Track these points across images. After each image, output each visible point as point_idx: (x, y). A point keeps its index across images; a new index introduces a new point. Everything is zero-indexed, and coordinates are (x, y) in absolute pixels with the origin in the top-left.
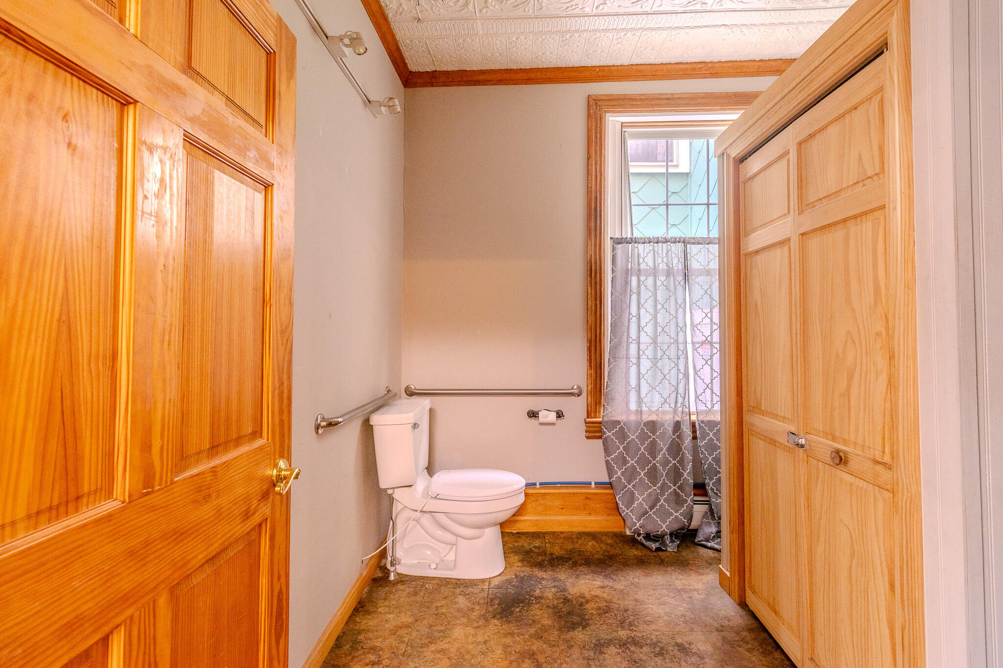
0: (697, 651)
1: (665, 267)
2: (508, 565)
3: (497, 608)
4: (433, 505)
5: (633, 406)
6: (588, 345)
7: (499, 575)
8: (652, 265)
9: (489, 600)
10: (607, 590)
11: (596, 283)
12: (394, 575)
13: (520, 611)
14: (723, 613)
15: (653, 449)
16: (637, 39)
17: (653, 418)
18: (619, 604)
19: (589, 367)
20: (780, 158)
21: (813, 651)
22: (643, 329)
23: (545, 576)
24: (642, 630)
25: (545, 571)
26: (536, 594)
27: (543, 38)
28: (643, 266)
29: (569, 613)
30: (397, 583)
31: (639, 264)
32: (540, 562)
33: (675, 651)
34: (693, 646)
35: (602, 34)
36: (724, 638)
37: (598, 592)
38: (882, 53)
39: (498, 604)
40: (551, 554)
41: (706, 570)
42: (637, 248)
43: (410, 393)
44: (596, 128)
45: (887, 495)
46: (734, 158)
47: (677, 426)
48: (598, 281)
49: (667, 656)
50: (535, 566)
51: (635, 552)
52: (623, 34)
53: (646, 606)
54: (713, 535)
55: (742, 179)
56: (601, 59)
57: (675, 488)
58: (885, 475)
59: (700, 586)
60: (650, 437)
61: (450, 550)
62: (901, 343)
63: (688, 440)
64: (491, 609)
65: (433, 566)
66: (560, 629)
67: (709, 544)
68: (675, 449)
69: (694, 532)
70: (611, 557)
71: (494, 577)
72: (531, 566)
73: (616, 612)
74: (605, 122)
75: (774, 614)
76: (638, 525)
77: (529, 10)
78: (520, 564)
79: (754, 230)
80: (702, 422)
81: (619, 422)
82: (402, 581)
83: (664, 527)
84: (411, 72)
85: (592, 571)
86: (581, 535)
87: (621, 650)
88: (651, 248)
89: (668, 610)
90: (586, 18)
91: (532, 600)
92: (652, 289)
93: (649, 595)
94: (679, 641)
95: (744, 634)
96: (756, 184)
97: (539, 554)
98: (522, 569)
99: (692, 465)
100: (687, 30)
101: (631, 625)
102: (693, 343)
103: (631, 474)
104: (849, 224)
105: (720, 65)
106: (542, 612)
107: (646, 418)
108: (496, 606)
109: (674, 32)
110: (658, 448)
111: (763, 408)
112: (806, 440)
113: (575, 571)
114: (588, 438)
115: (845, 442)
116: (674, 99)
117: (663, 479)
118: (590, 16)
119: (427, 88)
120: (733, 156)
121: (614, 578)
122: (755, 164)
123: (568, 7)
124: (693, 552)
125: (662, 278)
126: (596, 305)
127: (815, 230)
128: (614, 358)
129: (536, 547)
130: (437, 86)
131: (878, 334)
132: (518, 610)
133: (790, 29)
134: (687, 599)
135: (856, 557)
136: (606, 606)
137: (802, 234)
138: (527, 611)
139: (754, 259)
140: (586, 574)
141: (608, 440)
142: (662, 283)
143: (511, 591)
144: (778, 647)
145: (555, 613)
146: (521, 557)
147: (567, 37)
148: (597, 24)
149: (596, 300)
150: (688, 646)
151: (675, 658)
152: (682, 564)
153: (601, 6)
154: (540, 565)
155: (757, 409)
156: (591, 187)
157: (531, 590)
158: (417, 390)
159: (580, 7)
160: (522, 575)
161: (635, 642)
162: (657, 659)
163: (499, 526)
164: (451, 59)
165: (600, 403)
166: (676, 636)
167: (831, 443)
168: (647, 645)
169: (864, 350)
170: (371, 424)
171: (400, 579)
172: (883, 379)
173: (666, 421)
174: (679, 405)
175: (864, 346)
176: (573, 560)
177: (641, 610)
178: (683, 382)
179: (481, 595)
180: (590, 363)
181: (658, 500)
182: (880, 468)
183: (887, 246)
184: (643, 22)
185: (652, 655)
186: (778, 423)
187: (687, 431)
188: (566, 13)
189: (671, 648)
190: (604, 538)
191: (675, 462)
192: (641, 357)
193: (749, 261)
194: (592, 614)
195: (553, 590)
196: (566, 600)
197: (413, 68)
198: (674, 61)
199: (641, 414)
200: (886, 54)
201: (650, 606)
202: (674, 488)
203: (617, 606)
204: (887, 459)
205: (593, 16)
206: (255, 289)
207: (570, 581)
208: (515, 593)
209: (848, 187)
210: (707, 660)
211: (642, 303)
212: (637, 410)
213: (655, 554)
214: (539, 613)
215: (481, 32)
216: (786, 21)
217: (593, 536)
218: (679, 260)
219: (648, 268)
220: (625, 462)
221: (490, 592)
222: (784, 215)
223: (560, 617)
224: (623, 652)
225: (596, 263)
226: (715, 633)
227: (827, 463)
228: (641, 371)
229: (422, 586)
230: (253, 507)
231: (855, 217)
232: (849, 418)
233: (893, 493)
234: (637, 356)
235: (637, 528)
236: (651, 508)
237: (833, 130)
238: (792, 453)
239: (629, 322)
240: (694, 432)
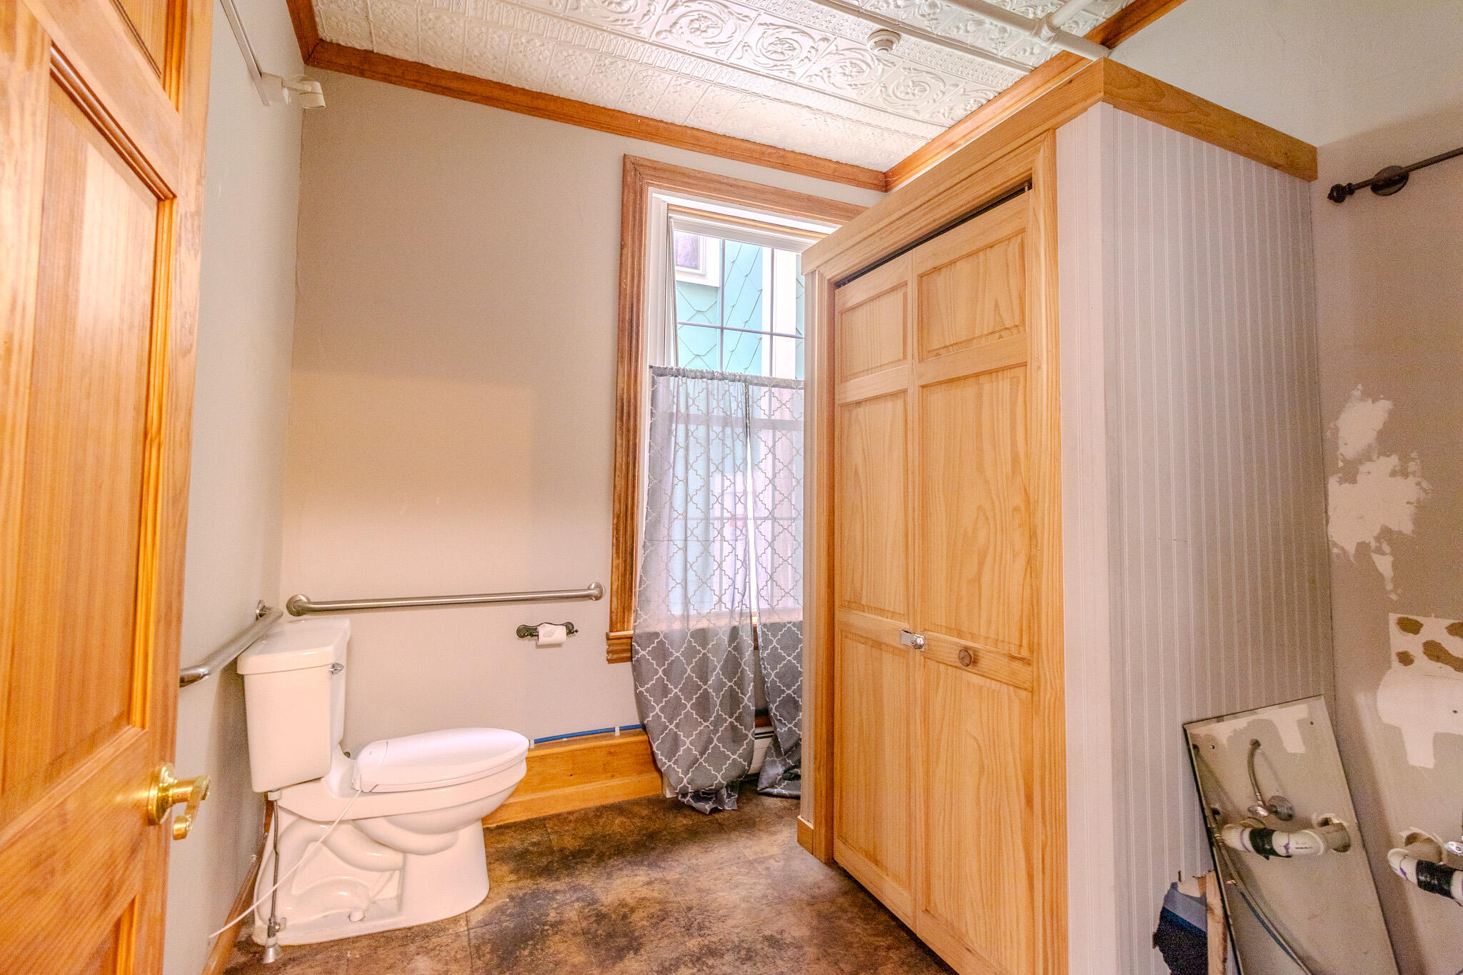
0: (792, 941)
1: (722, 414)
2: (494, 881)
3: (491, 960)
4: (360, 807)
5: (677, 610)
6: (615, 521)
7: (481, 904)
8: (705, 411)
9: (473, 950)
10: (657, 886)
11: (628, 431)
12: (276, 953)
13: (531, 954)
14: (810, 880)
15: (703, 671)
16: (701, 93)
17: (703, 624)
18: (679, 902)
19: (615, 555)
20: (894, 289)
21: (929, 902)
22: (691, 499)
23: (558, 887)
24: (719, 932)
25: (558, 879)
26: (549, 918)
27: (571, 52)
28: (693, 410)
29: (610, 936)
30: (285, 965)
31: (687, 407)
32: (546, 866)
33: (766, 949)
34: (786, 935)
35: (657, 73)
36: (819, 914)
37: (645, 892)
38: (1022, 191)
39: (492, 952)
40: (561, 850)
41: (779, 827)
42: (686, 383)
43: (298, 610)
44: (635, 203)
45: (1024, 694)
46: (829, 280)
47: (734, 632)
48: (632, 427)
49: (758, 959)
50: (540, 875)
51: (682, 821)
52: (684, 81)
53: (715, 896)
54: (779, 777)
55: (837, 309)
56: (647, 107)
57: (732, 720)
58: (1023, 672)
59: (775, 850)
60: (699, 652)
61: (388, 881)
62: (1046, 519)
63: (748, 653)
64: (479, 963)
65: (357, 916)
66: (601, 964)
67: (775, 791)
68: (733, 666)
69: (755, 778)
70: (652, 836)
71: (474, 908)
72: (532, 877)
73: (676, 914)
74: (647, 199)
75: (873, 866)
76: (685, 780)
77: (557, 5)
78: (513, 877)
79: (855, 375)
80: (765, 625)
81: (656, 635)
82: (294, 960)
83: (719, 777)
84: (321, 40)
85: (630, 863)
86: (601, 811)
87: (695, 970)
88: (704, 385)
89: (744, 893)
90: (640, 44)
91: (547, 930)
92: (703, 442)
93: (716, 879)
94: (768, 933)
95: (840, 900)
96: (860, 317)
97: (541, 854)
98: (520, 884)
99: (754, 686)
100: (765, 101)
101: (700, 928)
102: (755, 519)
103: (674, 708)
104: (983, 379)
105: (792, 155)
106: (566, 945)
107: (695, 625)
108: (488, 956)
109: (748, 98)
110: (710, 666)
111: (864, 602)
112: (924, 639)
113: (605, 868)
114: (610, 661)
115: (973, 637)
116: (737, 187)
117: (717, 710)
118: (646, 42)
119: (353, 77)
120: (828, 277)
121: (663, 865)
122: (856, 292)
123: (617, 20)
124: (757, 805)
125: (718, 429)
126: (628, 464)
127: (940, 383)
128: (651, 540)
129: (534, 844)
130: (372, 78)
131: (1016, 509)
132: (526, 952)
133: (875, 133)
134: (764, 873)
135: (985, 773)
136: (660, 910)
137: (923, 387)
138: (542, 950)
139: (854, 412)
140: (621, 869)
141: (643, 663)
142: (717, 435)
143: (509, 924)
144: (881, 906)
145: (587, 942)
146: (512, 865)
147: (607, 62)
148: (653, 57)
149: (628, 456)
150: (779, 936)
151: (768, 957)
152: (746, 825)
153: (664, 33)
154: (547, 871)
155: (855, 604)
156: (625, 289)
157: (542, 915)
158: (314, 603)
159: (635, 26)
160: (521, 895)
161: (712, 952)
162: (745, 966)
163: (480, 823)
164: (406, 40)
165: (630, 608)
166: (762, 927)
167: (957, 640)
168: (728, 950)
169: (999, 527)
170: (239, 672)
171: (287, 957)
172: (1021, 561)
173: (720, 627)
174: (736, 605)
175: (998, 522)
176: (596, 853)
177: (709, 903)
178: (741, 572)
179: (456, 945)
180: (618, 549)
181: (710, 741)
182: (1016, 665)
183: (1028, 410)
184: (713, 72)
185: (738, 963)
186: (884, 619)
187: (747, 640)
188: (613, 27)
189: (759, 946)
190: (636, 809)
191: (731, 684)
192: (689, 539)
193: (847, 414)
194: (643, 927)
195: (577, 905)
196: (601, 917)
197: (326, 33)
198: (740, 135)
199: (688, 620)
200: (1028, 194)
201: (720, 894)
202: (730, 720)
203: (675, 905)
204: (1025, 653)
205: (650, 43)
206: (137, 409)
207: (599, 885)
208: (515, 928)
209: (981, 337)
210: (807, 949)
211: (691, 462)
212: (683, 615)
213: (710, 818)
214: (562, 947)
215: (471, 13)
216: (874, 123)
217: (619, 809)
218: (738, 406)
219: (700, 413)
220: (666, 691)
221: (472, 935)
222: (899, 360)
223: (597, 945)
224: (699, 971)
225: (629, 401)
226: (808, 909)
227: (954, 664)
228: (689, 560)
229: (338, 958)
230: (117, 878)
231: (990, 372)
232: (980, 609)
233: (1032, 692)
234: (683, 538)
235: (685, 786)
236: (702, 754)
237: (964, 268)
238: (904, 657)
239: (673, 489)
240: (756, 640)
